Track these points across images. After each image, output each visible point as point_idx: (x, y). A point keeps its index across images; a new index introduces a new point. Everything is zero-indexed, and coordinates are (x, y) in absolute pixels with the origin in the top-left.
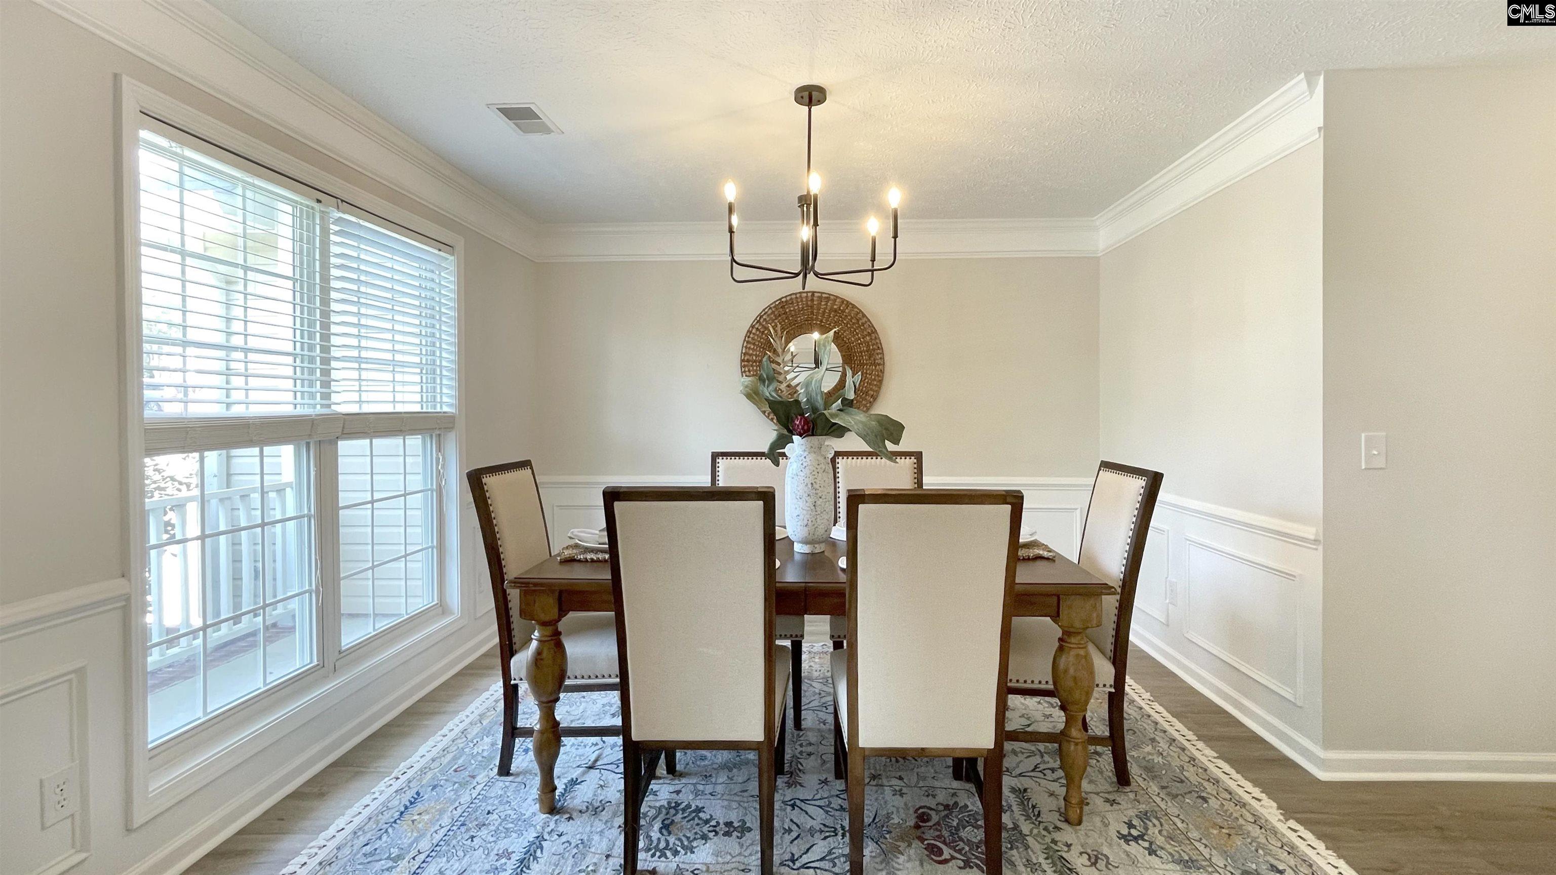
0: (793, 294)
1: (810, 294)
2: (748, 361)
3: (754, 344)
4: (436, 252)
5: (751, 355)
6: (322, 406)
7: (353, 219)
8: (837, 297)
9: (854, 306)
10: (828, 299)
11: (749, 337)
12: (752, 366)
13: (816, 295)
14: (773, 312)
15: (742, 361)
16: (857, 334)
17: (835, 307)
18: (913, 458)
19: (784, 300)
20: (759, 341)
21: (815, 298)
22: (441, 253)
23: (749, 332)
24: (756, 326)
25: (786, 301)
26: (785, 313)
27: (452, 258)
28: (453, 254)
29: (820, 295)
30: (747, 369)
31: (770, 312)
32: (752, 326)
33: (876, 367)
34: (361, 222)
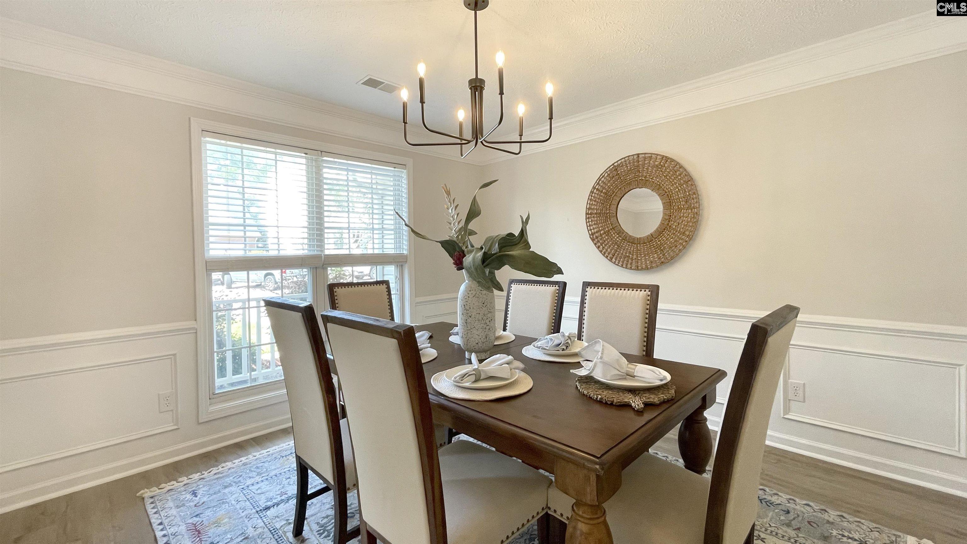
0: (623, 158)
1: (635, 157)
2: (591, 214)
3: (595, 201)
4: (393, 169)
5: (593, 209)
6: (317, 251)
7: (332, 159)
8: (657, 155)
9: (672, 160)
10: (651, 158)
11: (592, 196)
12: (594, 217)
13: (641, 156)
14: (609, 175)
15: (587, 214)
16: (676, 183)
17: (656, 163)
18: (647, 290)
19: (616, 164)
20: (599, 199)
21: (640, 160)
22: (396, 169)
23: (592, 192)
24: (597, 188)
25: (617, 165)
26: (618, 174)
27: (405, 171)
28: (406, 169)
29: (643, 155)
30: (590, 220)
31: (606, 174)
32: (594, 188)
33: (692, 210)
34: (336, 160)
